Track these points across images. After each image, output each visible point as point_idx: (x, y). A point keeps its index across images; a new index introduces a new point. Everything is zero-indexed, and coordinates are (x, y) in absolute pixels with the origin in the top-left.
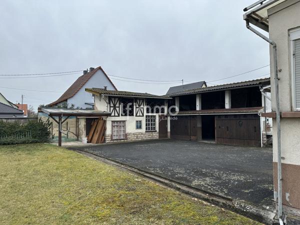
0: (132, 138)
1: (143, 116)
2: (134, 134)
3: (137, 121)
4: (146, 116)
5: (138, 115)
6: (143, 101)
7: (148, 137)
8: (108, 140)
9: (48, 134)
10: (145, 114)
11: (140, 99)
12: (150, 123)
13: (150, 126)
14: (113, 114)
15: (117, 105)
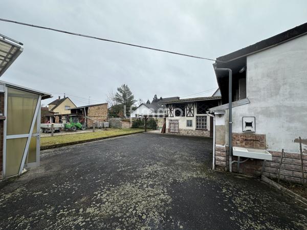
0: (183, 133)
1: (193, 116)
2: (185, 130)
3: (188, 121)
4: (197, 117)
5: (189, 115)
6: (193, 104)
7: (198, 134)
8: (167, 131)
9: (156, 125)
10: (196, 114)
11: (190, 103)
12: (201, 122)
13: (201, 125)
14: (169, 116)
15: (172, 109)
